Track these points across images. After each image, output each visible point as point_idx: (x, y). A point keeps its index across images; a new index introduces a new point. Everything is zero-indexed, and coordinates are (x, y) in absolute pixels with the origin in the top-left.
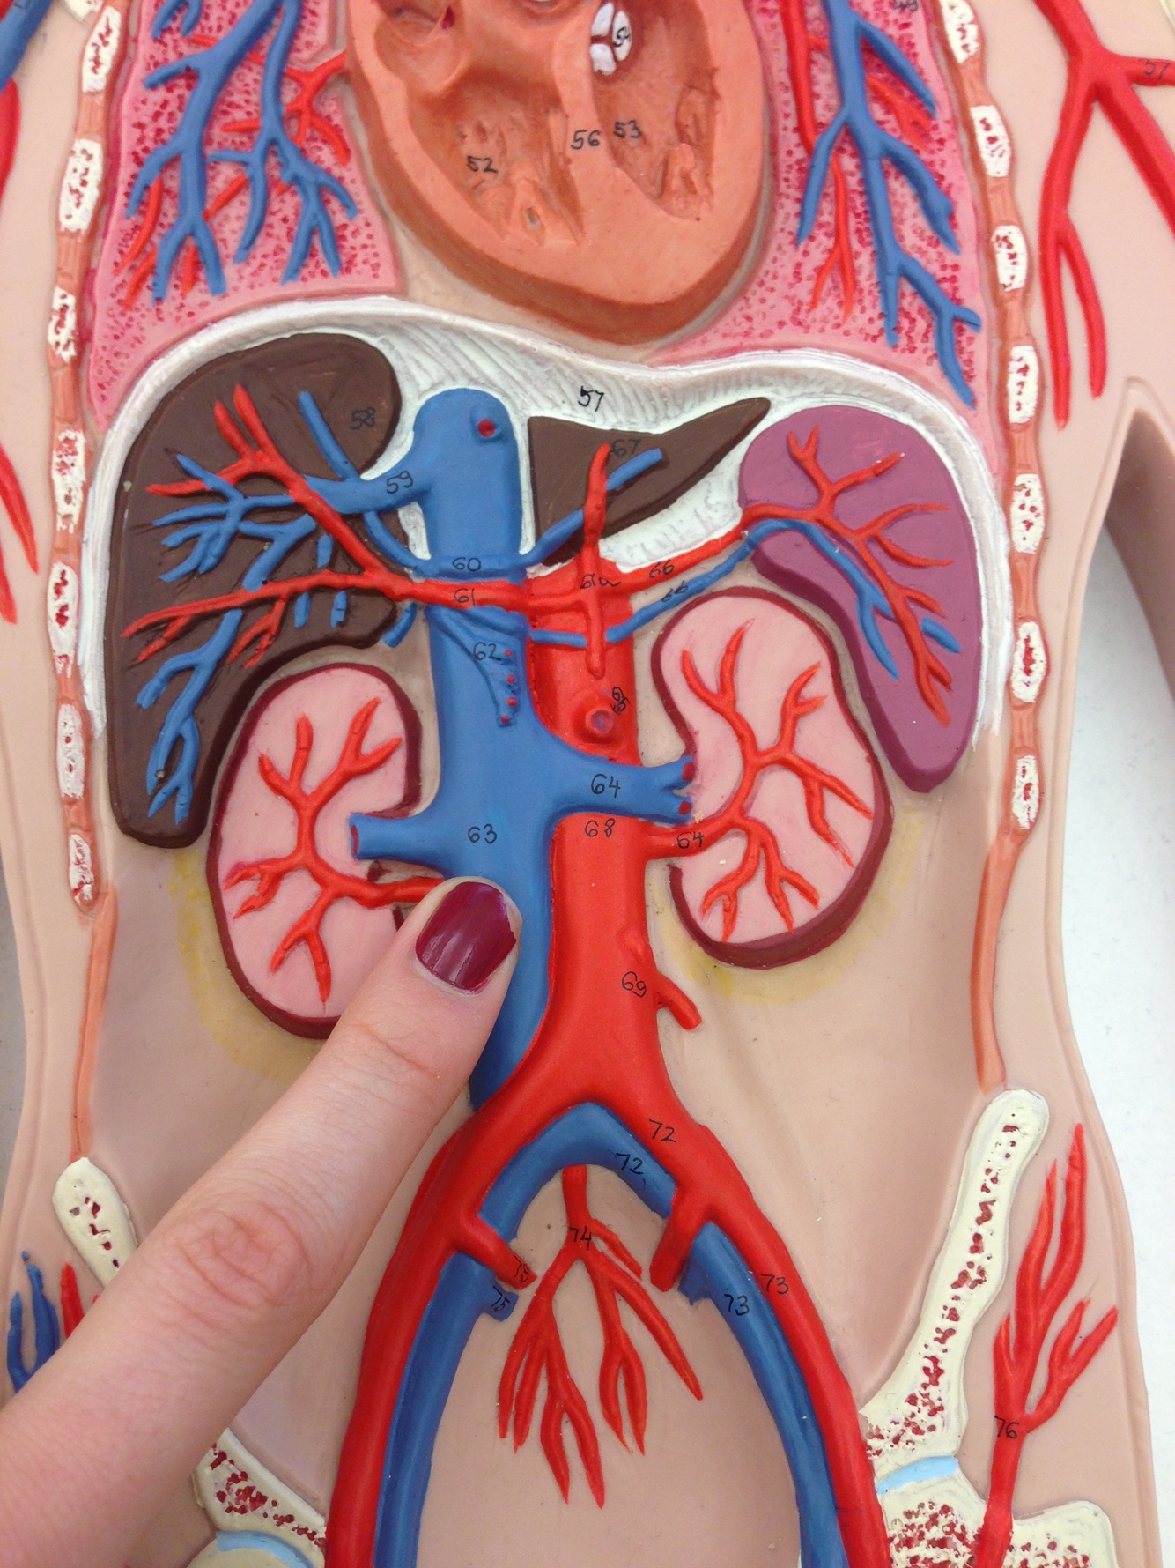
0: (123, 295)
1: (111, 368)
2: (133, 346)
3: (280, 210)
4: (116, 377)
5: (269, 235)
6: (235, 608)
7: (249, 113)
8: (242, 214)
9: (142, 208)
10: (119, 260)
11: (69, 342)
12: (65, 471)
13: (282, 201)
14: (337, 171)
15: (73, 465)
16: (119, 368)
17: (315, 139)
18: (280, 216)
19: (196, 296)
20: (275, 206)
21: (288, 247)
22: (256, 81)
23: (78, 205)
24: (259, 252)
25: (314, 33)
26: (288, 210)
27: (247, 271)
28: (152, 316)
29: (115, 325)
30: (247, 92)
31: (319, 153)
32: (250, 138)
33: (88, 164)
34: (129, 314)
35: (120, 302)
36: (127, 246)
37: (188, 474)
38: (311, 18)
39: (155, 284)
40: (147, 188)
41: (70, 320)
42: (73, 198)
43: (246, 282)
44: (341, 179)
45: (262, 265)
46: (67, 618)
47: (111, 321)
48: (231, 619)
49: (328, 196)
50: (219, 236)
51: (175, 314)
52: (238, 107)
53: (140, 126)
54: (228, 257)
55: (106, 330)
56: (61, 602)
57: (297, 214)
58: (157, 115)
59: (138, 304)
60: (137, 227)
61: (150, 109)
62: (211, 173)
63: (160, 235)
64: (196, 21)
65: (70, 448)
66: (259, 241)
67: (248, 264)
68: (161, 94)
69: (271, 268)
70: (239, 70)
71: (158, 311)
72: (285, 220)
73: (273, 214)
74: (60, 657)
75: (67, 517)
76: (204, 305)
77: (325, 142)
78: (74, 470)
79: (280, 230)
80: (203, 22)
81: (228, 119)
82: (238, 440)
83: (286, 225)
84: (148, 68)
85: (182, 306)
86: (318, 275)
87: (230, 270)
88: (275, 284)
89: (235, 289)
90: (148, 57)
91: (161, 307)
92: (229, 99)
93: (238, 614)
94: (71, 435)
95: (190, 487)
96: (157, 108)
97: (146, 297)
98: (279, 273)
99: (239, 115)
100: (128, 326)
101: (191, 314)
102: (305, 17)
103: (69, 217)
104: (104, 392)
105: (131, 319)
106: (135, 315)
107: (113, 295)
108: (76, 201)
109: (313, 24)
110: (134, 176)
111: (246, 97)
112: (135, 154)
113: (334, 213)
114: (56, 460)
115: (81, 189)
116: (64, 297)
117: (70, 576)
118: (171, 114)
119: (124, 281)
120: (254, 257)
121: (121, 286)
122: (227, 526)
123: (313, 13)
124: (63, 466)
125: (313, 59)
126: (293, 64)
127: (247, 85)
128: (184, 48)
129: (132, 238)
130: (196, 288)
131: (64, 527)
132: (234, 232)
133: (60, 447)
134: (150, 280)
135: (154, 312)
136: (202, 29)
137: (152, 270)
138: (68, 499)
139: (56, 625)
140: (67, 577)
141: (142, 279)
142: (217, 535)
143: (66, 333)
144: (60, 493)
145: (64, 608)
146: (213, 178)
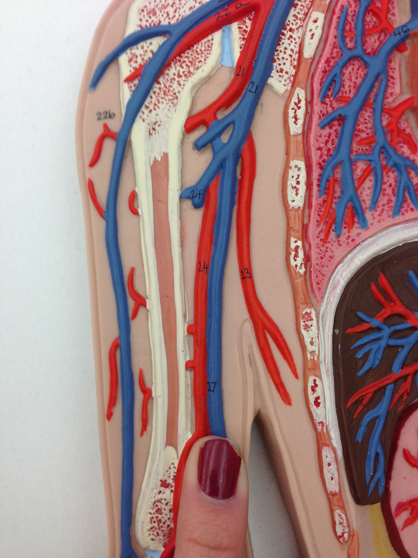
0: (322, 236)
1: (321, 273)
2: (329, 261)
3: (388, 181)
4: (324, 278)
5: (384, 194)
6: (391, 383)
7: (367, 134)
8: (370, 186)
9: (326, 191)
10: (319, 219)
11: (301, 264)
12: (308, 329)
13: (388, 176)
14: (412, 157)
15: (311, 326)
16: (325, 273)
17: (400, 143)
18: (388, 184)
19: (355, 231)
20: (386, 179)
21: (394, 199)
22: (369, 116)
23: (297, 194)
24: (380, 203)
25: (394, 88)
26: (392, 181)
27: (376, 214)
28: (336, 244)
29: (320, 252)
30: (366, 123)
31: (402, 149)
32: (370, 147)
33: (299, 173)
34: (326, 245)
35: (321, 240)
36: (321, 212)
37: (362, 321)
38: (391, 80)
39: (335, 228)
40: (328, 181)
41: (301, 254)
42: (294, 191)
43: (377, 219)
44: (414, 160)
45: (383, 210)
46: (319, 403)
47: (318, 250)
48: (390, 388)
49: (410, 170)
50: (361, 199)
51: (346, 241)
52: (363, 131)
53: (320, 149)
54: (366, 208)
55: (317, 255)
56: (316, 395)
57: (396, 182)
58: (327, 142)
59: (329, 240)
60: (325, 201)
61: (323, 139)
62: (354, 167)
63: (336, 203)
64: (339, 90)
65: (309, 317)
66: (380, 199)
67: (376, 211)
68: (327, 131)
69: (387, 211)
70: (362, 112)
71: (339, 241)
72: (390, 185)
73: (385, 183)
74: (319, 423)
75: (313, 352)
76: (358, 235)
77: (404, 143)
78: (313, 328)
79: (389, 191)
80: (342, 89)
81: (358, 139)
82: (383, 300)
83: (391, 188)
84: (320, 118)
85: (349, 237)
86: (410, 212)
87: (368, 215)
88: (390, 218)
89: (372, 224)
90: (320, 113)
91: (340, 239)
92: (358, 128)
93: (392, 386)
94: (308, 311)
95: (365, 327)
96: (327, 138)
97: (332, 235)
98: (391, 213)
99: (363, 135)
100: (327, 251)
101: (353, 240)
102: (389, 81)
103: (293, 201)
104: (319, 286)
105: (327, 248)
106: (329, 245)
107: (318, 237)
108: (295, 192)
109: (393, 83)
110: (320, 175)
111: (365, 125)
112: (319, 164)
113: (413, 178)
114: (302, 324)
115: (297, 186)
116: (296, 242)
117: (318, 382)
118: (333, 140)
119: (322, 229)
120: (378, 207)
121: (321, 232)
122: (383, 343)
123: (392, 77)
124: (307, 327)
125: (394, 101)
126: (385, 105)
127: (365, 119)
128: (335, 105)
129: (323, 207)
130: (354, 227)
131: (312, 358)
132: (368, 195)
133: (304, 317)
134: (333, 227)
135: (337, 242)
136: (343, 94)
137: (334, 222)
138: (312, 343)
139: (315, 407)
140: (317, 383)
141: (330, 227)
142: (379, 348)
143: (300, 260)
144: (307, 341)
145: (318, 398)
146: (355, 170)
